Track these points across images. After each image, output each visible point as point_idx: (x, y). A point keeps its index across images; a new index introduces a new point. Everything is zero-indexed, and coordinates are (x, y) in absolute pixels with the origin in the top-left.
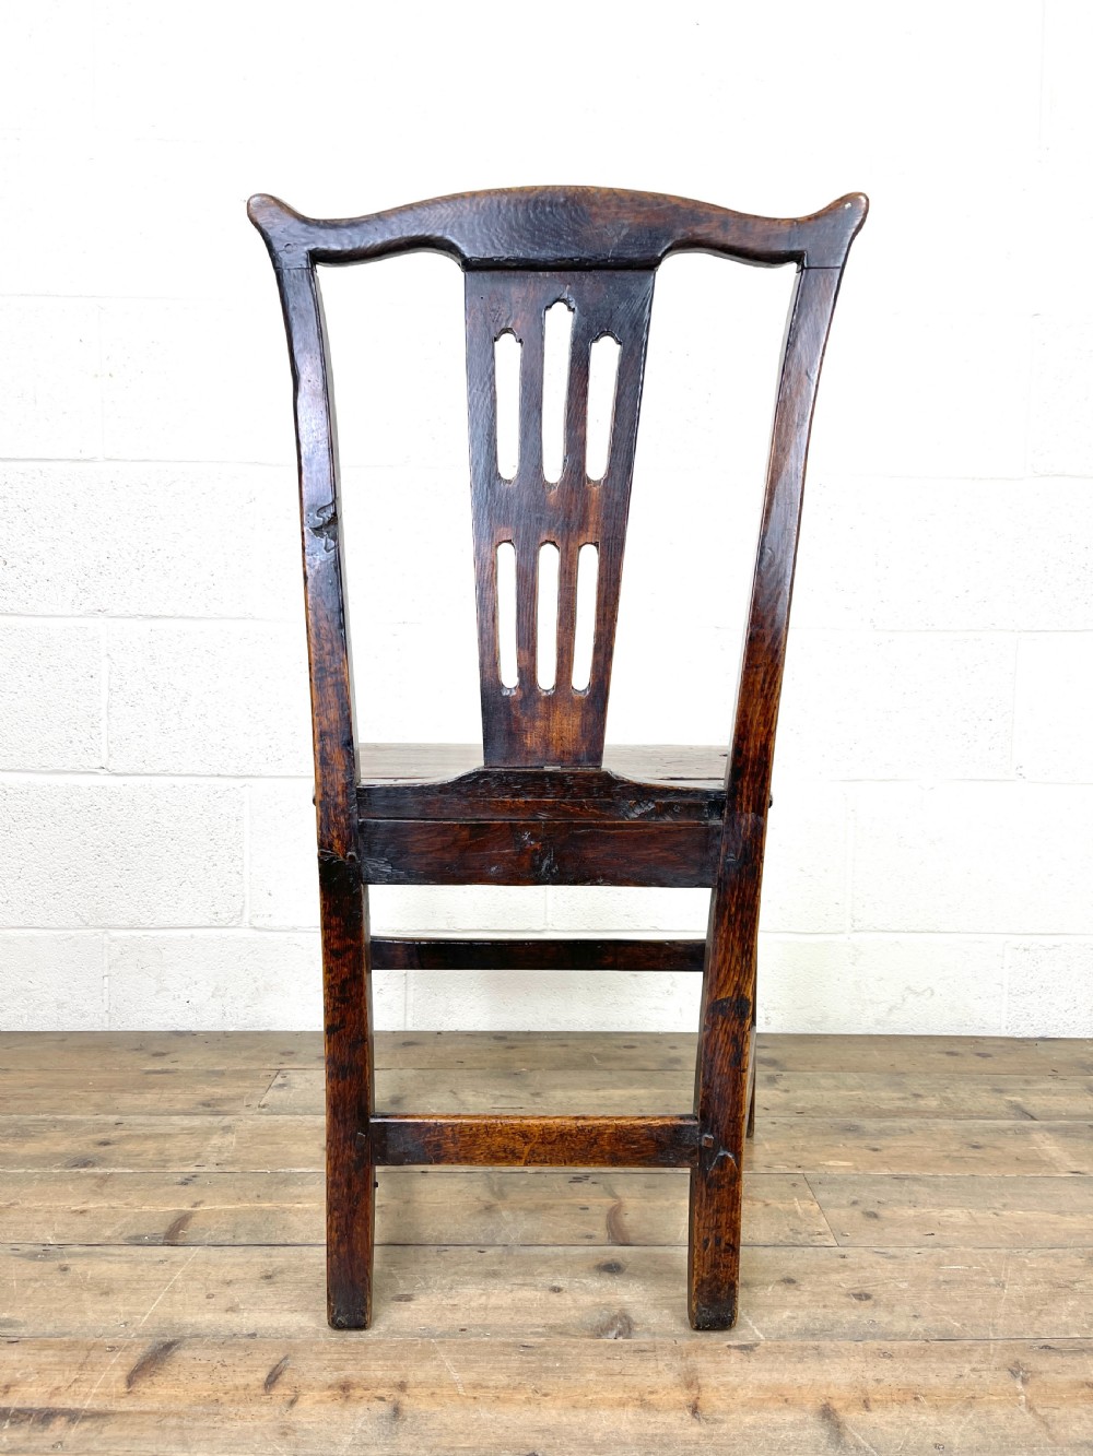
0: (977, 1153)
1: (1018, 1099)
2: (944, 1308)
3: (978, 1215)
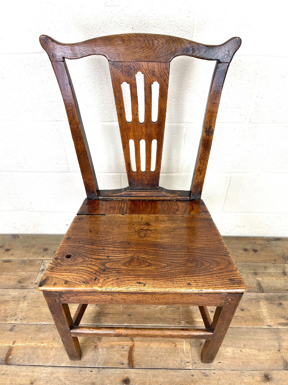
3: (235, 351)
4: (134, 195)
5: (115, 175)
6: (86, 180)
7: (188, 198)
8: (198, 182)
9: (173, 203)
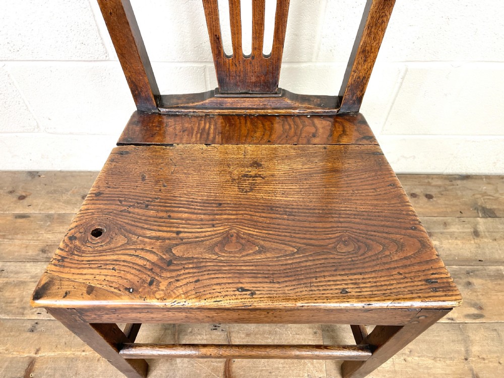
4: (229, 105)
5: (193, 67)
6: (130, 75)
7: (336, 110)
8: (359, 78)
9: (305, 122)
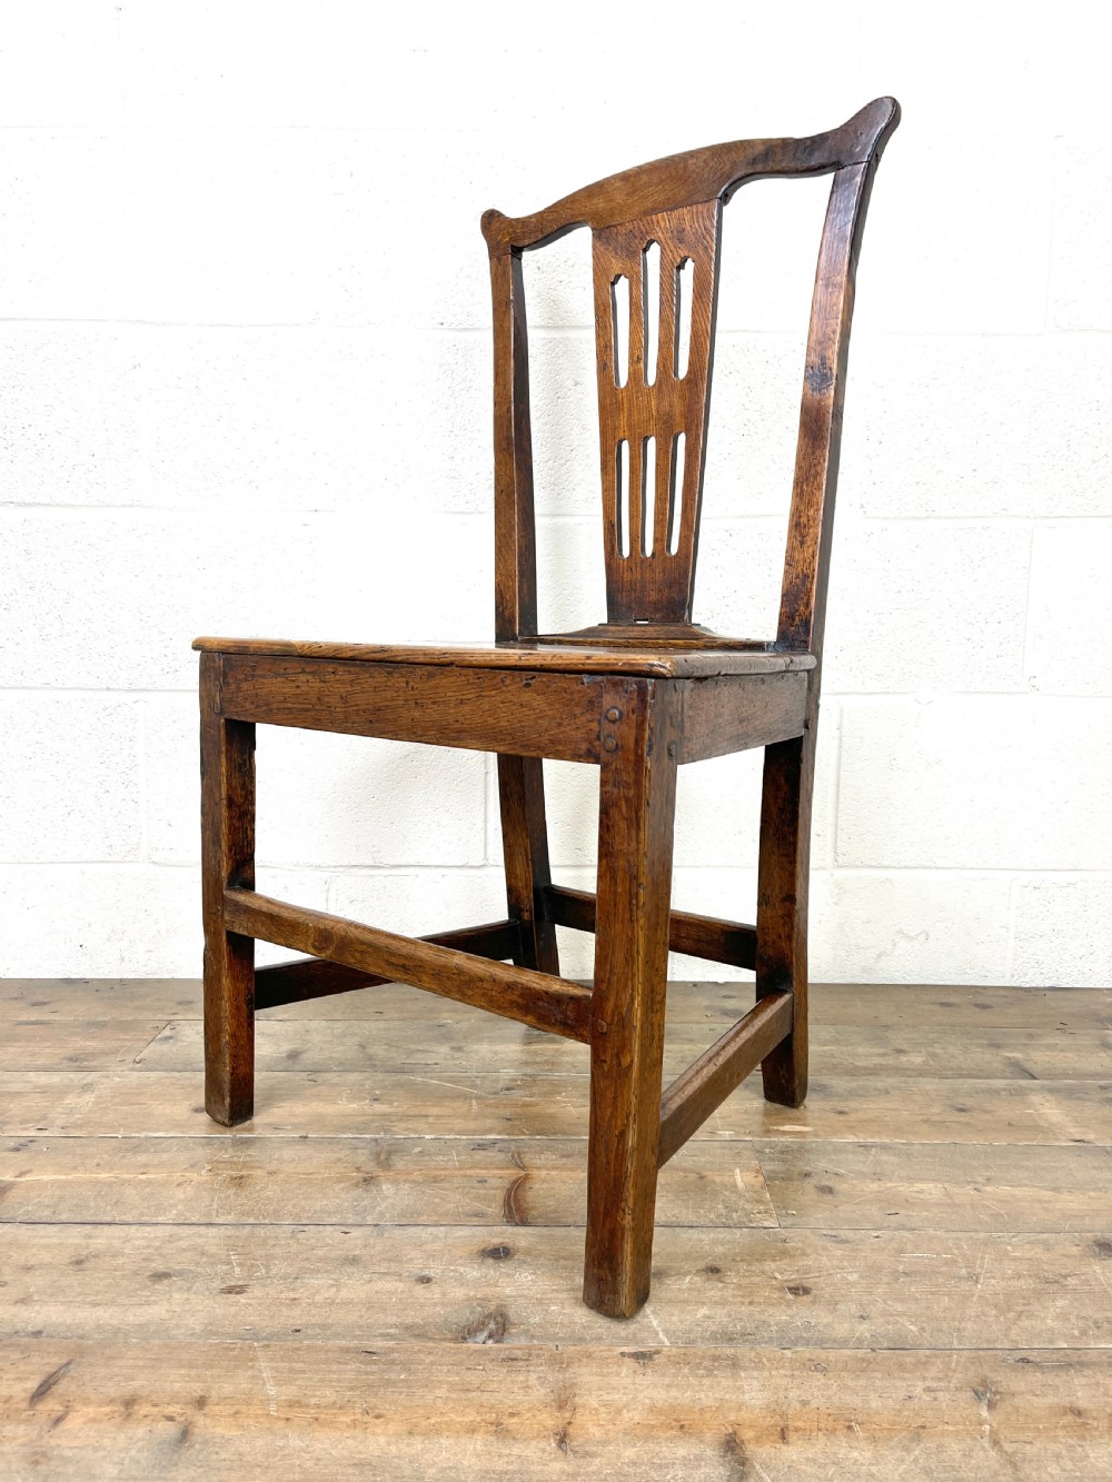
0: (962, 1117)
1: (1018, 1055)
2: (899, 1307)
3: (956, 1190)
